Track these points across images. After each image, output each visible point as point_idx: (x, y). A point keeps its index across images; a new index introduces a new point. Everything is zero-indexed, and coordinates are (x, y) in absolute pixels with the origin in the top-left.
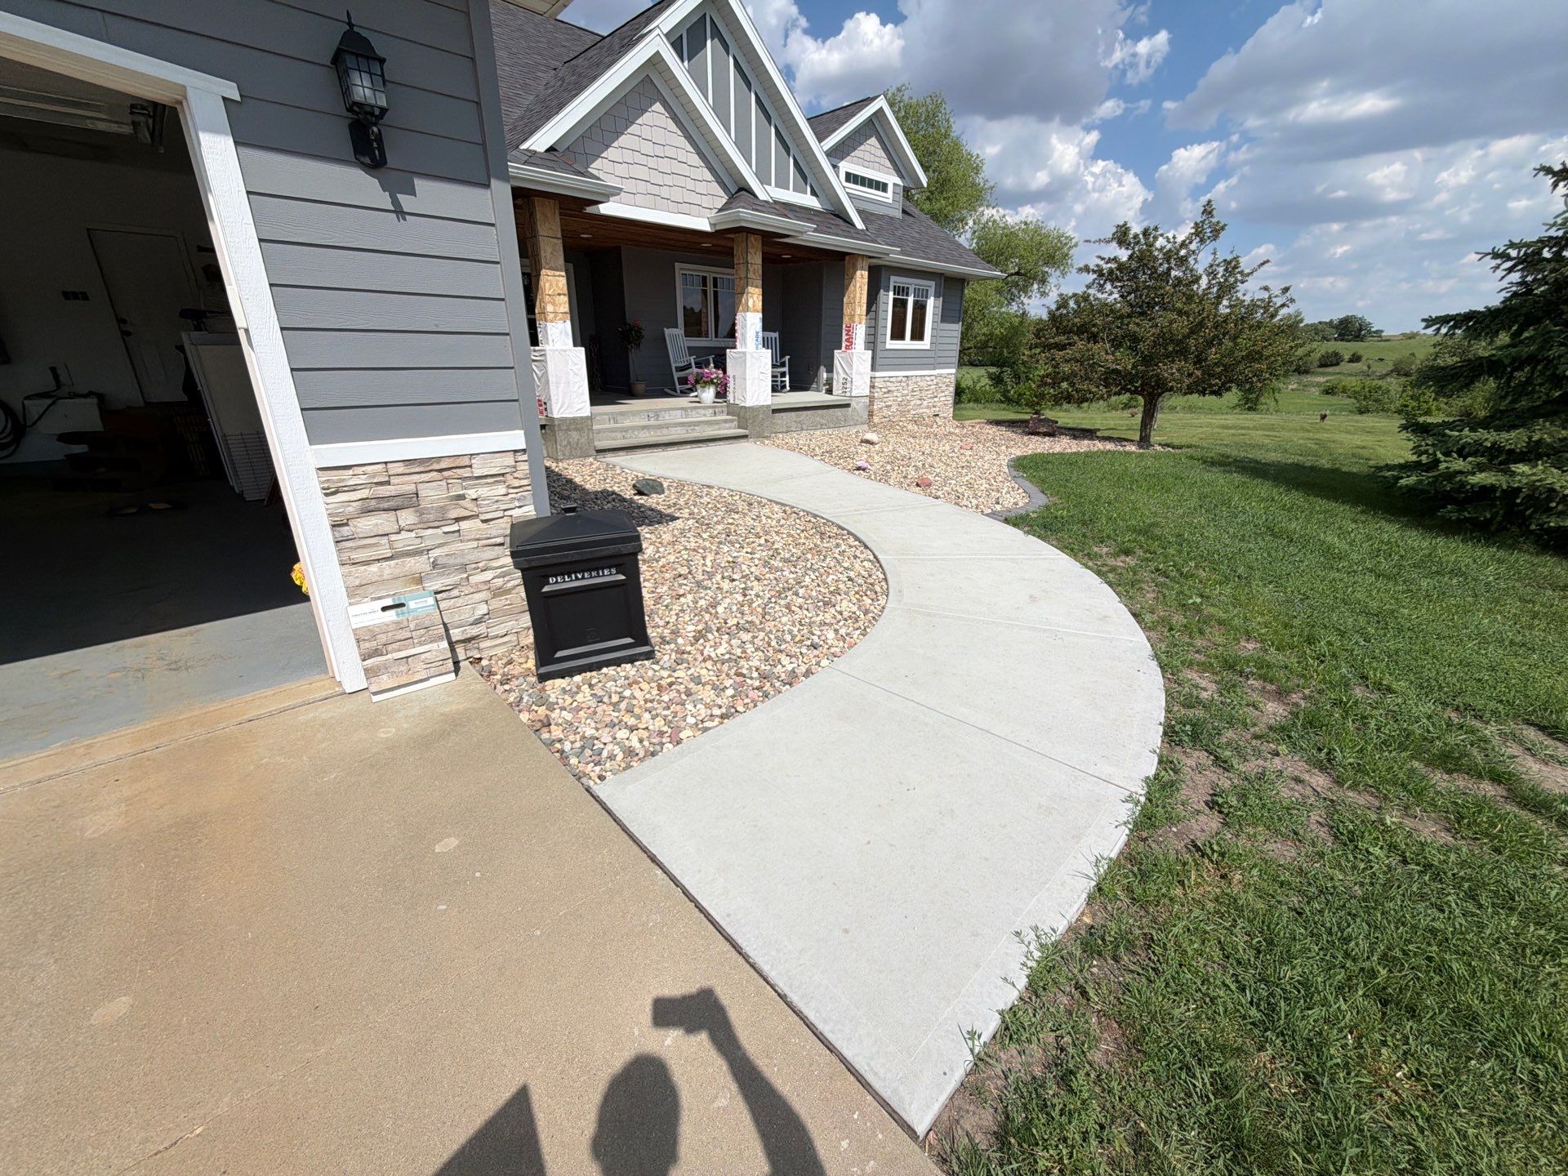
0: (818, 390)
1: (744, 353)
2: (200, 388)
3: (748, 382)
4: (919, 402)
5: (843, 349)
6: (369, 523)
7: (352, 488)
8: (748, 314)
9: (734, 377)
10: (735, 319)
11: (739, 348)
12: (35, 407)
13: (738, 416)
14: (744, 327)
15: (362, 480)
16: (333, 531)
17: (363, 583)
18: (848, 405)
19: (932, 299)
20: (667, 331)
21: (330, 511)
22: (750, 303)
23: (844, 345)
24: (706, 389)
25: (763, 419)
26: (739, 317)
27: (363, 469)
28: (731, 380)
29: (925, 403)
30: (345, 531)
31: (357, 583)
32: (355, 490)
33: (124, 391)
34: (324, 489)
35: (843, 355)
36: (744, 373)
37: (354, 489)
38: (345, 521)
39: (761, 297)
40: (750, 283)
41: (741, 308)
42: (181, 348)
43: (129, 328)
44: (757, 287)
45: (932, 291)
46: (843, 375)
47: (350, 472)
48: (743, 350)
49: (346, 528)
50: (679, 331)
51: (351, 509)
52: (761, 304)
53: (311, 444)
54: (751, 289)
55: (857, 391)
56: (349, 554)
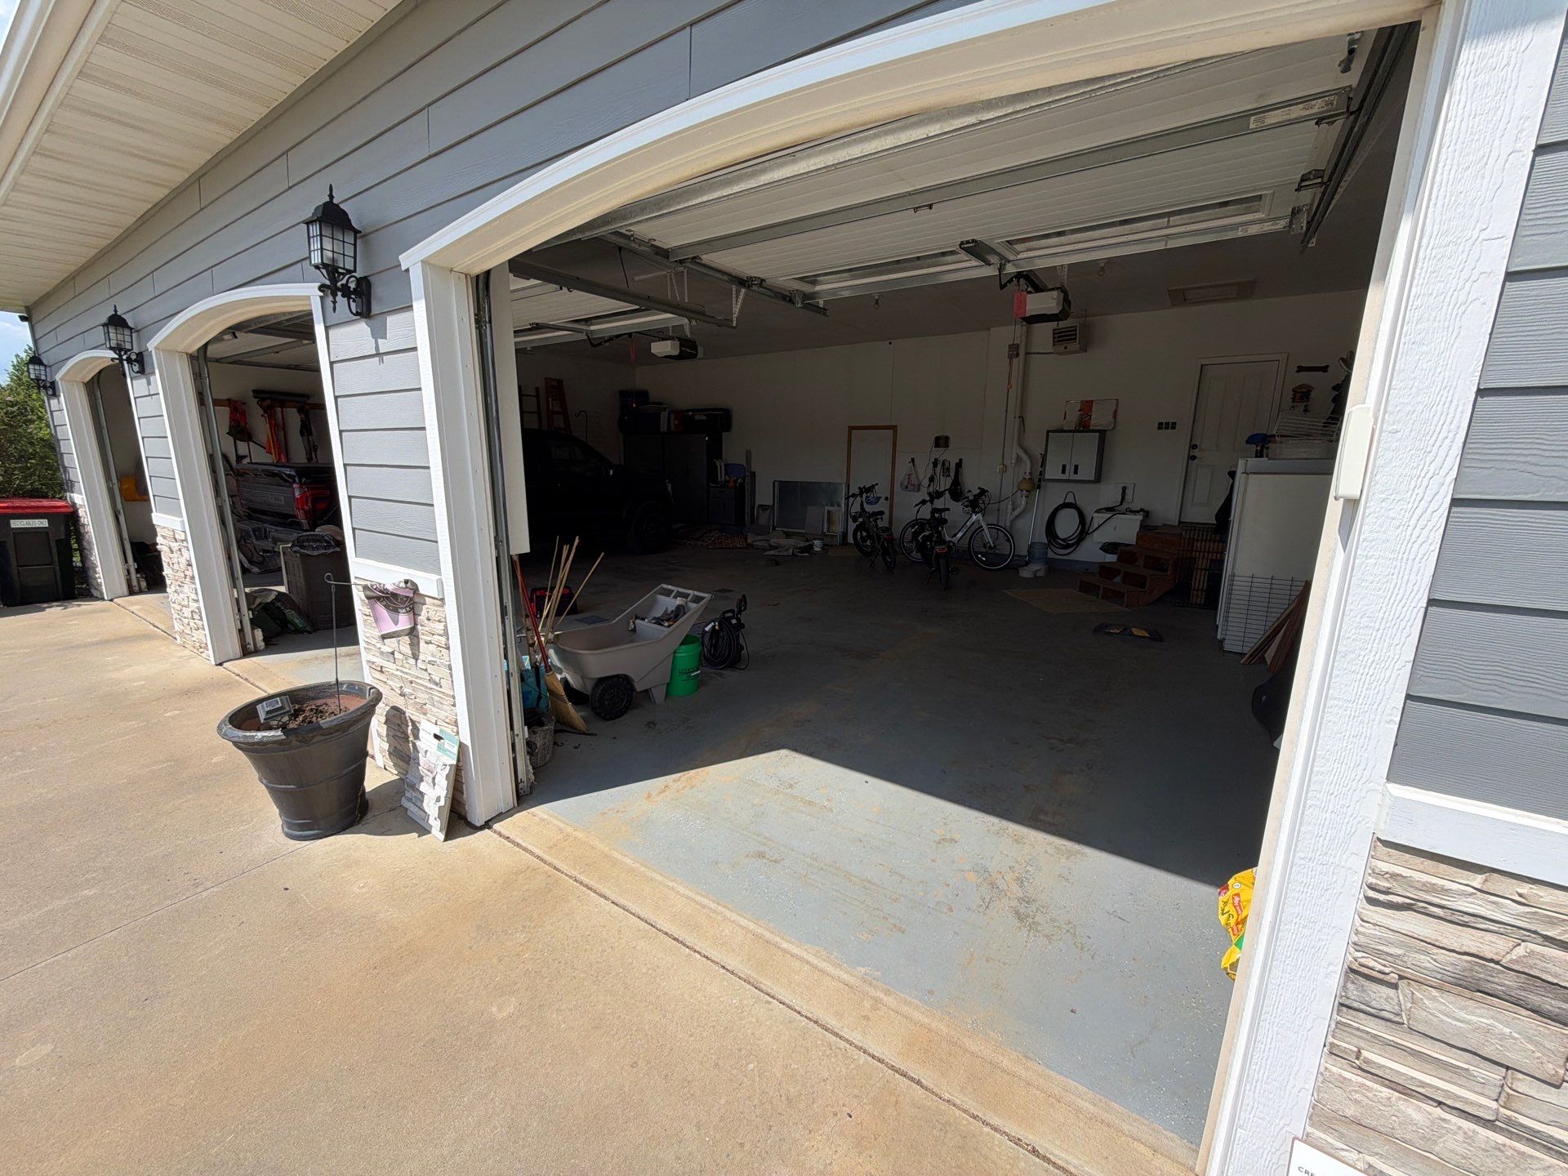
2: (1232, 518)
6: (1462, 1014)
7: (1457, 917)
12: (1099, 518)
15: (1507, 912)
16: (1347, 978)
17: (1365, 1122)
21: (1362, 940)
27: (1525, 888)
30: (1380, 996)
31: (1351, 1111)
32: (1465, 925)
33: (1167, 510)
34: (1372, 887)
37: (1465, 920)
38: (1393, 978)
42: (1232, 474)
43: (1196, 452)
47: (1477, 880)
49: (1391, 992)
51: (1425, 961)
53: (1389, 779)
56: (1362, 1044)
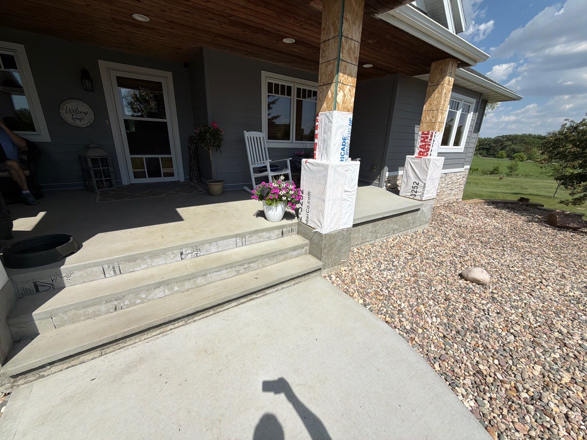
0: (380, 186)
1: (326, 167)
3: (328, 205)
4: (450, 192)
5: (416, 155)
8: (335, 113)
9: (309, 193)
10: (315, 120)
11: (319, 159)
13: (311, 240)
14: (328, 130)
18: (418, 210)
19: (472, 113)
20: (247, 134)
22: (340, 98)
23: (417, 151)
24: (274, 207)
25: (341, 245)
26: (321, 118)
28: (305, 196)
29: (453, 192)
35: (417, 161)
36: (323, 192)
39: (354, 91)
40: (342, 68)
41: (325, 105)
44: (350, 75)
45: (473, 107)
46: (413, 179)
48: (324, 162)
50: (263, 135)
52: (353, 100)
54: (342, 77)
55: (427, 196)
